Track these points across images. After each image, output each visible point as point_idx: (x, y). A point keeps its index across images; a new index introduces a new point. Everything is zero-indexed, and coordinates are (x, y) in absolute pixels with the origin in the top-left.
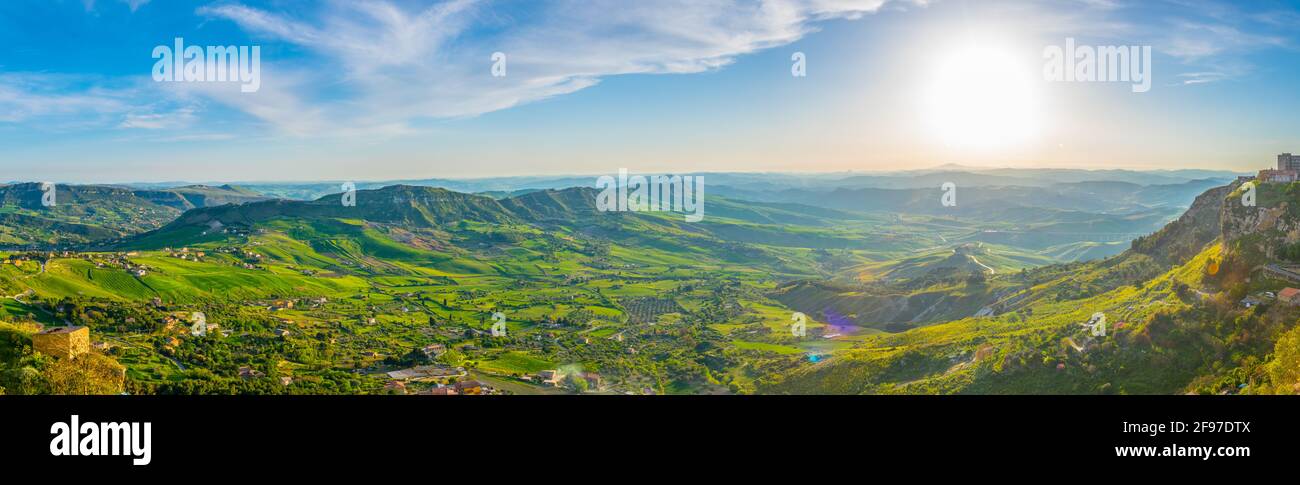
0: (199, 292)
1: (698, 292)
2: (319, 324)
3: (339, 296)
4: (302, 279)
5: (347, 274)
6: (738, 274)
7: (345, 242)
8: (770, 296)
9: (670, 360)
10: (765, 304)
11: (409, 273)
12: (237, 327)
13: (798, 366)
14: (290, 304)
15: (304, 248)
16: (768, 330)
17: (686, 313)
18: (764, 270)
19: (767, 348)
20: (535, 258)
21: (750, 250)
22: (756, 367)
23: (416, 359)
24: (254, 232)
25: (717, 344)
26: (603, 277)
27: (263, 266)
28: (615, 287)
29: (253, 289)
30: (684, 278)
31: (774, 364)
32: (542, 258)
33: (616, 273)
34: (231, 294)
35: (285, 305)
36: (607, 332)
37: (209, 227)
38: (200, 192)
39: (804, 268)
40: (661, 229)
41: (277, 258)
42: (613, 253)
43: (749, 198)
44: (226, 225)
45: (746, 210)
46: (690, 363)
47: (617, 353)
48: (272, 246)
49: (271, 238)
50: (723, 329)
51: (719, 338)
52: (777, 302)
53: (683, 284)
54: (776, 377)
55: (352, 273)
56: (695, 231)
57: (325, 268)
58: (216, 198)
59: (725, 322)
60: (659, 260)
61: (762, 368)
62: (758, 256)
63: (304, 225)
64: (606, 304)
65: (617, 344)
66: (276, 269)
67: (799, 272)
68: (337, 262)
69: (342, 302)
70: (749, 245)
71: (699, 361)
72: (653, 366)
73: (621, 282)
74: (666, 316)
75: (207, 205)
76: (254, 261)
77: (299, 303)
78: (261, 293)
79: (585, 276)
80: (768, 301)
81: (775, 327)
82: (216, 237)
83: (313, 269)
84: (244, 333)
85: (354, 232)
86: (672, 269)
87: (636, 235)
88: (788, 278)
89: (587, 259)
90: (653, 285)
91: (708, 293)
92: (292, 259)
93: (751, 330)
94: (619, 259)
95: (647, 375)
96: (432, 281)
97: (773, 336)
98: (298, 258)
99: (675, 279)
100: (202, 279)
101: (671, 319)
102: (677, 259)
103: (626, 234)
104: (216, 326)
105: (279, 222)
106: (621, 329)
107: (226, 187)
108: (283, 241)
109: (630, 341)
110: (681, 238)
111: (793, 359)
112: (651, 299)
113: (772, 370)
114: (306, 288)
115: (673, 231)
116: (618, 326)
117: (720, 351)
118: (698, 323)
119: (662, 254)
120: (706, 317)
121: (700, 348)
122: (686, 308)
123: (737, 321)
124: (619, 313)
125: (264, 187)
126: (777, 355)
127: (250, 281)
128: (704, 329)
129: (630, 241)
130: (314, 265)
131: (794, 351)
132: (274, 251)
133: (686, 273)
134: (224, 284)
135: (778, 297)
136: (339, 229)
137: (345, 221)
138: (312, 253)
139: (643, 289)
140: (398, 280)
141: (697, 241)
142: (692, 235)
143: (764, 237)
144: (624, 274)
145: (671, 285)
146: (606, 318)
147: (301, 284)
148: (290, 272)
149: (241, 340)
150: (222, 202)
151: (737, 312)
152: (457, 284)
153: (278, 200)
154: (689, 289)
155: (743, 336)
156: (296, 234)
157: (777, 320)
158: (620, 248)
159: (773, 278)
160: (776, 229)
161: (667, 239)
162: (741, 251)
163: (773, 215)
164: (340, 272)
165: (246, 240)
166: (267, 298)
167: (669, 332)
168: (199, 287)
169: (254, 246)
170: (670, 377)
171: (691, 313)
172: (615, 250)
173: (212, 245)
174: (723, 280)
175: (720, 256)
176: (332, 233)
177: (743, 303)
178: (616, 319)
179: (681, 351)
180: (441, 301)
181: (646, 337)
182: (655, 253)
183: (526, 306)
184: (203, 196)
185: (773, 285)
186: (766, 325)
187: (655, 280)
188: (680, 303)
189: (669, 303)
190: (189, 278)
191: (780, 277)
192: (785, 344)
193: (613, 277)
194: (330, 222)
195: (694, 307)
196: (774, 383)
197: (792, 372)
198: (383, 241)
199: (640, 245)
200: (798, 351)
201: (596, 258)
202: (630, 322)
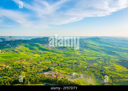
0: (4, 59)
1: (101, 60)
2: (30, 64)
3: (34, 58)
4: (27, 55)
5: (36, 54)
6: (110, 57)
7: (36, 48)
8: (117, 62)
9: (95, 72)
10: (116, 64)
11: (48, 53)
12: (13, 66)
13: (122, 79)
14: (25, 60)
15: (27, 49)
16: (116, 69)
17: (99, 63)
18: (116, 57)
19: (115, 73)
20: (71, 51)
21: (113, 52)
22: (113, 77)
23: (49, 70)
24: (17, 46)
25: (104, 71)
26: (83, 55)
27: (19, 53)
28: (85, 57)
29: (16, 58)
30: (99, 57)
31: (117, 77)
32: (72, 51)
33: (85, 54)
34: (12, 59)
35: (24, 61)
36: (83, 66)
37: (6, 45)
38: (4, 38)
39: (125, 57)
40: (94, 47)
41: (22, 51)
42: (85, 51)
43: (113, 42)
44: (10, 45)
45: (112, 44)
46: (99, 74)
47: (85, 70)
48: (21, 49)
49: (21, 47)
50: (106, 68)
51: (105, 69)
52: (118, 64)
53: (98, 58)
54: (117, 80)
55: (37, 54)
56: (101, 47)
57: (32, 53)
58: (8, 39)
59: (106, 66)
60: (94, 53)
61: (114, 77)
62: (114, 54)
63: (27, 45)
64: (83, 60)
65: (85, 68)
66: (22, 53)
67: (124, 58)
68: (34, 52)
69: (35, 59)
70: (113, 51)
71: (101, 74)
72: (92, 74)
73: (86, 56)
74: (94, 64)
75: (6, 40)
76: (17, 52)
77: (27, 60)
78: (18, 58)
79: (80, 55)
80: (116, 63)
81: (117, 69)
82: (8, 47)
83: (29, 53)
84: (15, 67)
85: (37, 46)
86: (96, 54)
87: (90, 48)
88: (122, 59)
89: (80, 52)
90: (92, 57)
91: (103, 60)
92: (25, 51)
93: (112, 69)
94: (86, 52)
95: (90, 75)
96: (52, 55)
97: (117, 71)
98: (26, 51)
99: (97, 56)
100: (5, 57)
101: (95, 64)
102: (97, 53)
103: (87, 47)
104: (9, 66)
105: (22, 44)
106: (86, 65)
107: (10, 37)
108: (23, 48)
109: (87, 68)
110: (98, 49)
111: (121, 77)
112: (92, 60)
113: (116, 78)
114: (28, 57)
115: (97, 47)
116: (85, 65)
117: (105, 72)
118: (101, 66)
119: (95, 52)
120: (102, 65)
121: (101, 71)
122: (99, 62)
123: (109, 67)
124: (86, 62)
125: (19, 37)
126: (117, 75)
127: (16, 56)
128: (102, 67)
129: (88, 49)
130: (29, 52)
131: (122, 75)
132: (21, 50)
133: (99, 56)
134: (10, 57)
135: (119, 63)
136: (35, 45)
137: (36, 44)
138: (29, 50)
139: (90, 58)
140: (45, 55)
141: (101, 50)
142: (101, 48)
143: (117, 50)
144: (87, 55)
145: (96, 58)
146: (83, 63)
147: (27, 56)
148: (25, 54)
149: (14, 69)
150: (9, 40)
151: (109, 65)
152: (56, 55)
153: (22, 40)
154: (99, 59)
155: (110, 70)
156: (26, 46)
157: (118, 67)
158: (86, 50)
159: (118, 59)
160: (119, 48)
161: (96, 49)
162: (111, 52)
163: (119, 45)
164: (35, 53)
165: (15, 48)
166: (20, 59)
167: (95, 67)
168: (4, 58)
169: (17, 49)
170: (95, 76)
171: (99, 64)
172: (85, 50)
173: (7, 49)
174: (106, 58)
175: (106, 53)
176: (33, 46)
177: (111, 63)
178: (85, 63)
179: (97, 71)
180: (54, 59)
181: (91, 67)
182: (93, 51)
183: (69, 60)
184: (5, 39)
185: (118, 60)
186: (115, 68)
187: (93, 56)
188: (98, 62)
189: (95, 61)
190: (2, 57)
191: (119, 58)
192: (120, 73)
193: (85, 55)
194: (33, 44)
195: (100, 62)
196: (116, 81)
197: (121, 80)
198: (43, 47)
199: (90, 49)
200: (123, 75)
201: (82, 52)
202: (88, 64)
